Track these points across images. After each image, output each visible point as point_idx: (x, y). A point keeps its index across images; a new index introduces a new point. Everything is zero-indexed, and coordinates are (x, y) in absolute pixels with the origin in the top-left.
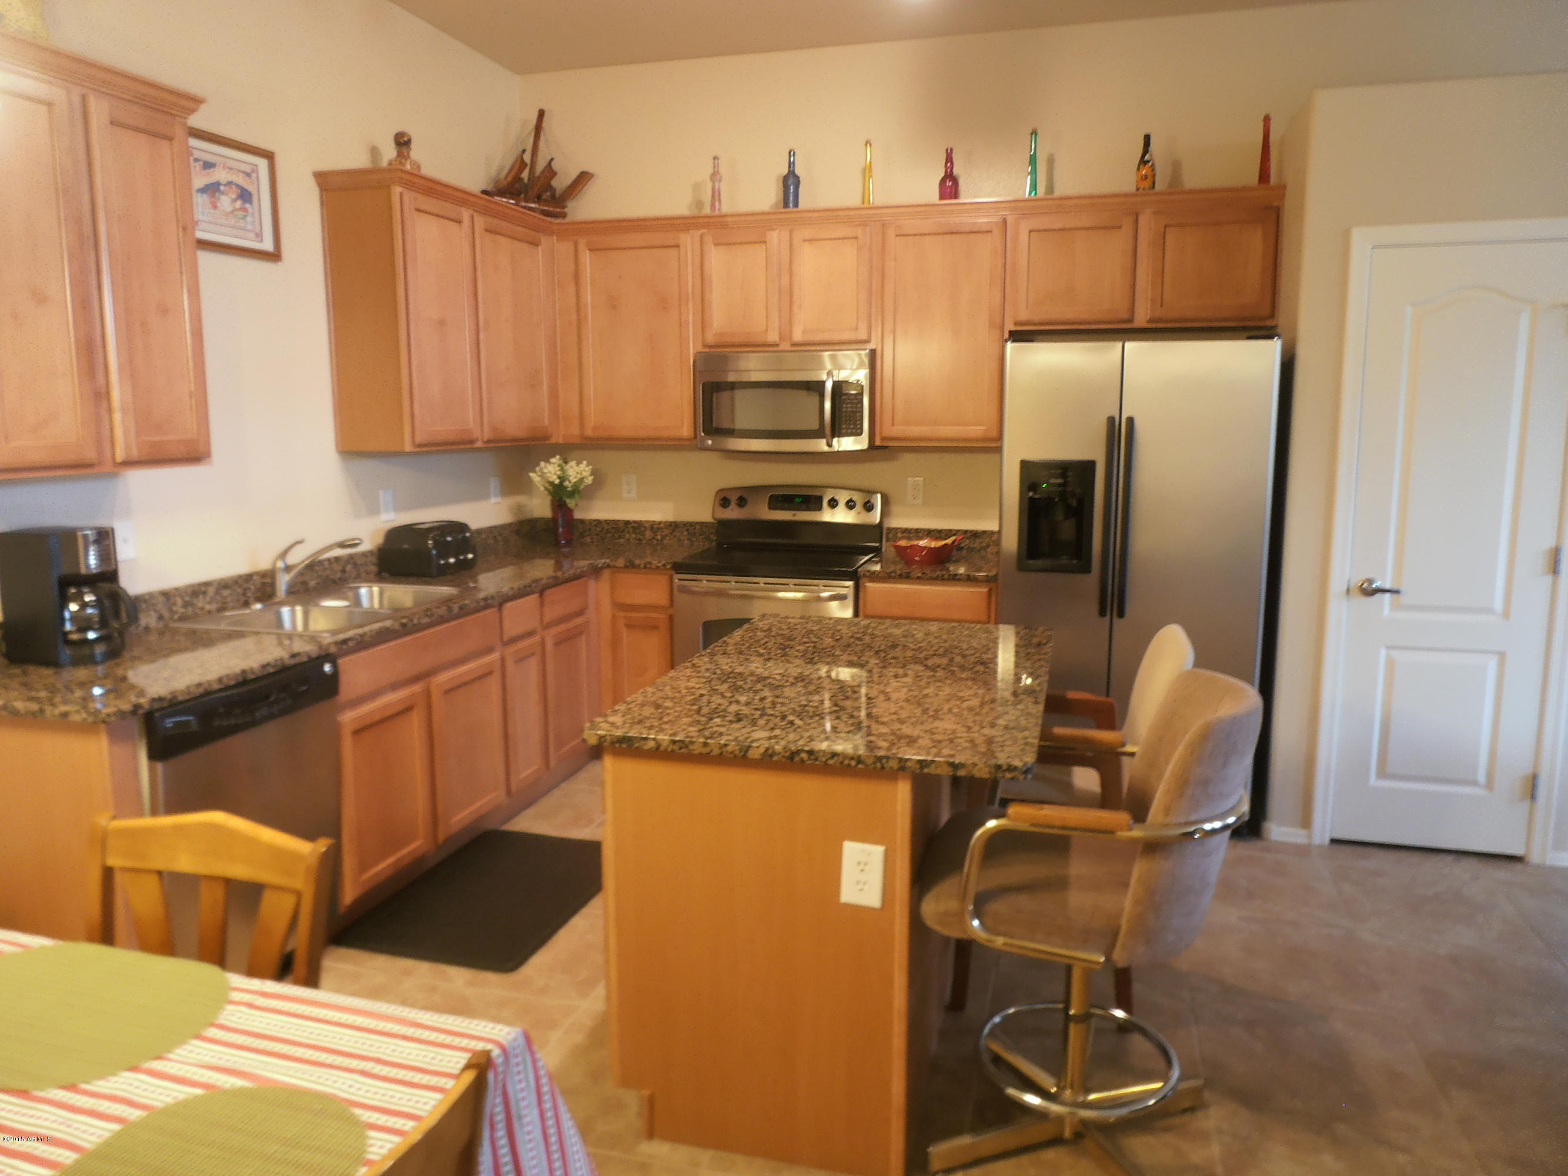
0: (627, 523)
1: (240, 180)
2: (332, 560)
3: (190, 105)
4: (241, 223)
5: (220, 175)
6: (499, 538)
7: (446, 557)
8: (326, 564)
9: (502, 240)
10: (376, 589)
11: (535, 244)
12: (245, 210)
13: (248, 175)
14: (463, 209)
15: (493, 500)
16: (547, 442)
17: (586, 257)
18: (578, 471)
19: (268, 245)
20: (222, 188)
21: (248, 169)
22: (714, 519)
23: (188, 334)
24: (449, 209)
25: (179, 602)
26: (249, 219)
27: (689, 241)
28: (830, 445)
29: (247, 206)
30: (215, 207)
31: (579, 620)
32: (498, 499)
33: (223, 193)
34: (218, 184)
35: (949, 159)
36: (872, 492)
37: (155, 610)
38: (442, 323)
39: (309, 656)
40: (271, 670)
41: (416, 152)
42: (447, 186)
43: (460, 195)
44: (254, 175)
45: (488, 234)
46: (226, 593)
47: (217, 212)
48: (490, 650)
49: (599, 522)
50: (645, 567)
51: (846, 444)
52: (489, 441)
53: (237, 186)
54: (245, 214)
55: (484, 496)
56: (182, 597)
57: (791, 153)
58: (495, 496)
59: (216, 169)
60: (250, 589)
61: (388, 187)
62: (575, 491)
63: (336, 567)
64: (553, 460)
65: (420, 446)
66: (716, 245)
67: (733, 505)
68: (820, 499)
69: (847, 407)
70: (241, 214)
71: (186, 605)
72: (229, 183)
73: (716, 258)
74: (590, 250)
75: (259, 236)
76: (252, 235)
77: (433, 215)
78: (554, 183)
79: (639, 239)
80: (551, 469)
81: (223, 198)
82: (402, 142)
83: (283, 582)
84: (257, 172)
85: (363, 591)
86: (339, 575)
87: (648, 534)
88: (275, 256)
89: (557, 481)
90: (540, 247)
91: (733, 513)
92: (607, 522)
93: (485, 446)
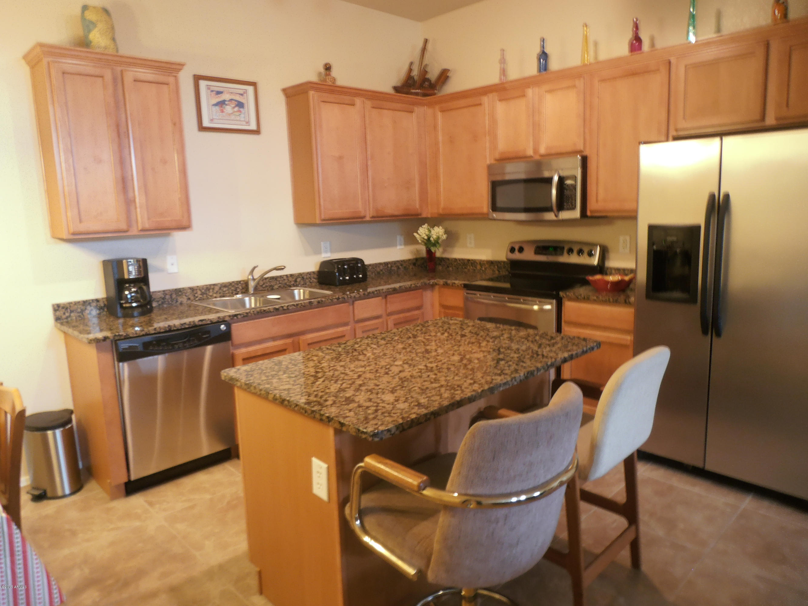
0: (469, 260)
1: (238, 98)
2: (289, 276)
3: (178, 67)
4: (238, 118)
5: (226, 97)
6: (400, 267)
7: (344, 276)
8: (285, 277)
9: (385, 112)
10: (302, 291)
11: (411, 112)
12: (240, 111)
13: (242, 95)
14: (355, 99)
15: (398, 247)
16: (420, 217)
17: (439, 115)
18: (438, 232)
19: (253, 127)
20: (226, 103)
21: (241, 92)
22: (507, 259)
23: (177, 172)
24: (347, 99)
25: (199, 292)
26: (242, 115)
27: (485, 100)
28: (556, 216)
29: (241, 109)
30: (222, 112)
31: (416, 312)
32: (403, 247)
33: (227, 105)
34: (224, 101)
35: (636, 27)
36: (595, 245)
37: (186, 296)
38: (341, 158)
39: (211, 321)
40: (187, 326)
41: (334, 73)
42: (351, 88)
43: (354, 91)
44: (245, 94)
45: (374, 109)
46: (225, 289)
47: (224, 114)
48: (346, 324)
49: (456, 260)
50: (452, 285)
51: (565, 215)
52: (373, 217)
53: (236, 101)
54: (240, 113)
55: (394, 245)
56: (200, 290)
57: (543, 40)
58: (401, 245)
59: (223, 94)
60: (239, 288)
61: (307, 92)
62: (436, 243)
63: (290, 279)
64: (424, 226)
65: (324, 220)
66: (500, 100)
67: (516, 252)
68: (563, 248)
69: (567, 193)
70: (238, 113)
71: (202, 294)
72: (231, 100)
73: (501, 108)
74: (440, 112)
75: (248, 123)
76: (244, 123)
77: (335, 103)
78: (428, 76)
79: (463, 102)
80: (423, 231)
81: (227, 107)
82: (328, 68)
83: (252, 284)
84: (247, 93)
85: (296, 292)
86: (293, 283)
87: (479, 267)
88: (257, 132)
89: (426, 238)
90: (413, 113)
91: (517, 256)
92: (460, 260)
93: (371, 219)
